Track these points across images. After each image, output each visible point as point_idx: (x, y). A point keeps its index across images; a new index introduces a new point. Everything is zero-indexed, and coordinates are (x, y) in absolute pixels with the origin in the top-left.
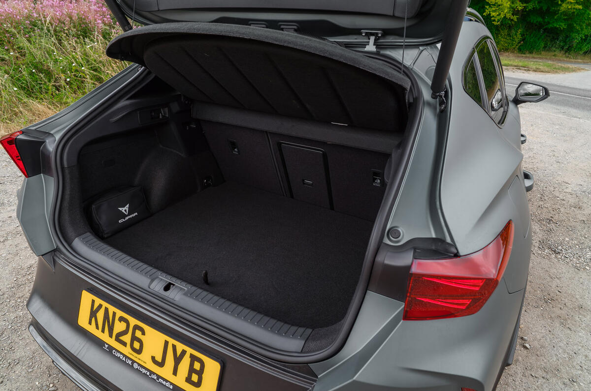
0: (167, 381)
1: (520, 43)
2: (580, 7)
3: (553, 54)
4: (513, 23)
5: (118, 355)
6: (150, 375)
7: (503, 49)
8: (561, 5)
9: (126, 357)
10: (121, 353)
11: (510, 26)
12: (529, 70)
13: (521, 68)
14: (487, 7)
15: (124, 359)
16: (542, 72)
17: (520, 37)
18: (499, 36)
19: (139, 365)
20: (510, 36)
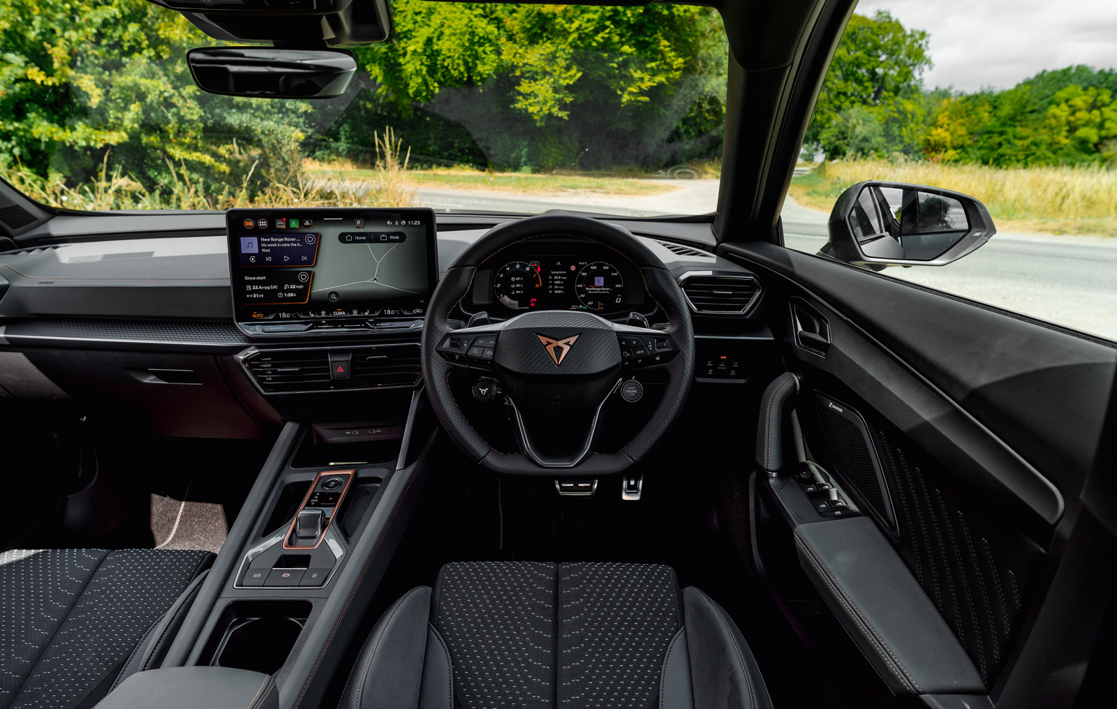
1: (578, 154)
2: (646, 99)
3: (628, 168)
4: (562, 123)
7: (557, 164)
8: (621, 96)
11: (559, 129)
12: (608, 193)
13: (597, 190)
14: (520, 98)
16: (628, 194)
17: (578, 146)
18: (547, 144)
20: (563, 145)
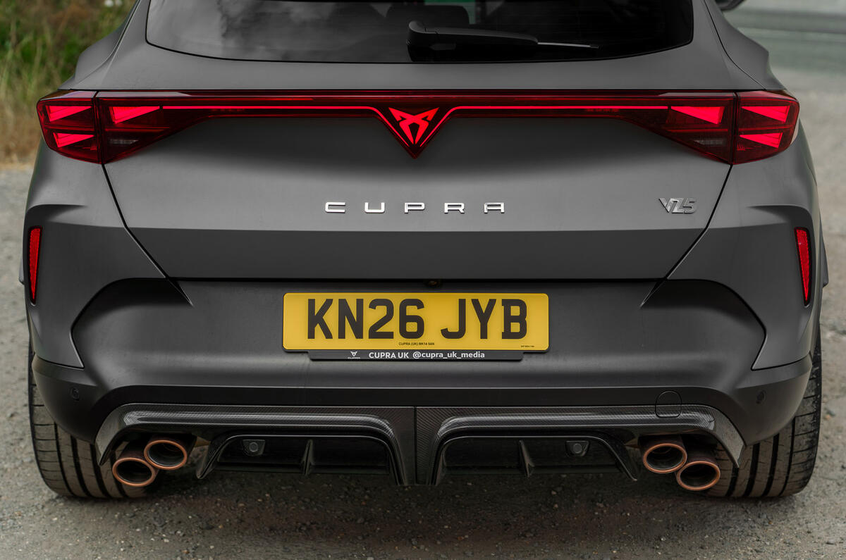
0: (473, 351)
5: (381, 355)
6: (445, 355)
9: (396, 351)
10: (385, 351)
15: (393, 356)
19: (422, 351)
